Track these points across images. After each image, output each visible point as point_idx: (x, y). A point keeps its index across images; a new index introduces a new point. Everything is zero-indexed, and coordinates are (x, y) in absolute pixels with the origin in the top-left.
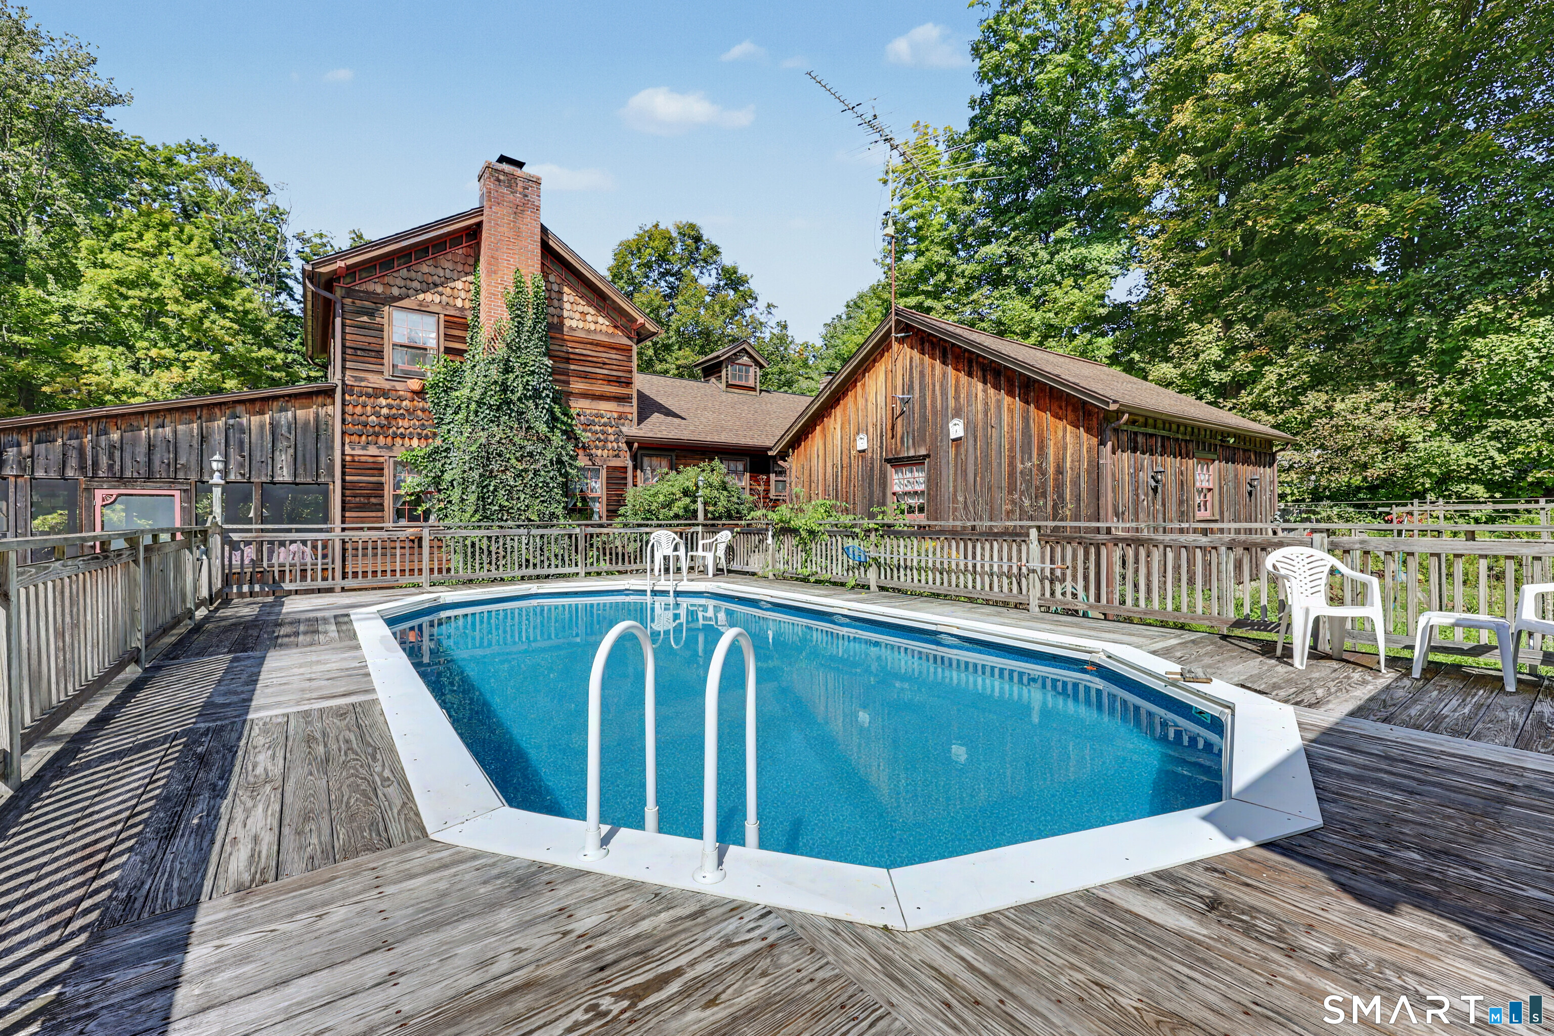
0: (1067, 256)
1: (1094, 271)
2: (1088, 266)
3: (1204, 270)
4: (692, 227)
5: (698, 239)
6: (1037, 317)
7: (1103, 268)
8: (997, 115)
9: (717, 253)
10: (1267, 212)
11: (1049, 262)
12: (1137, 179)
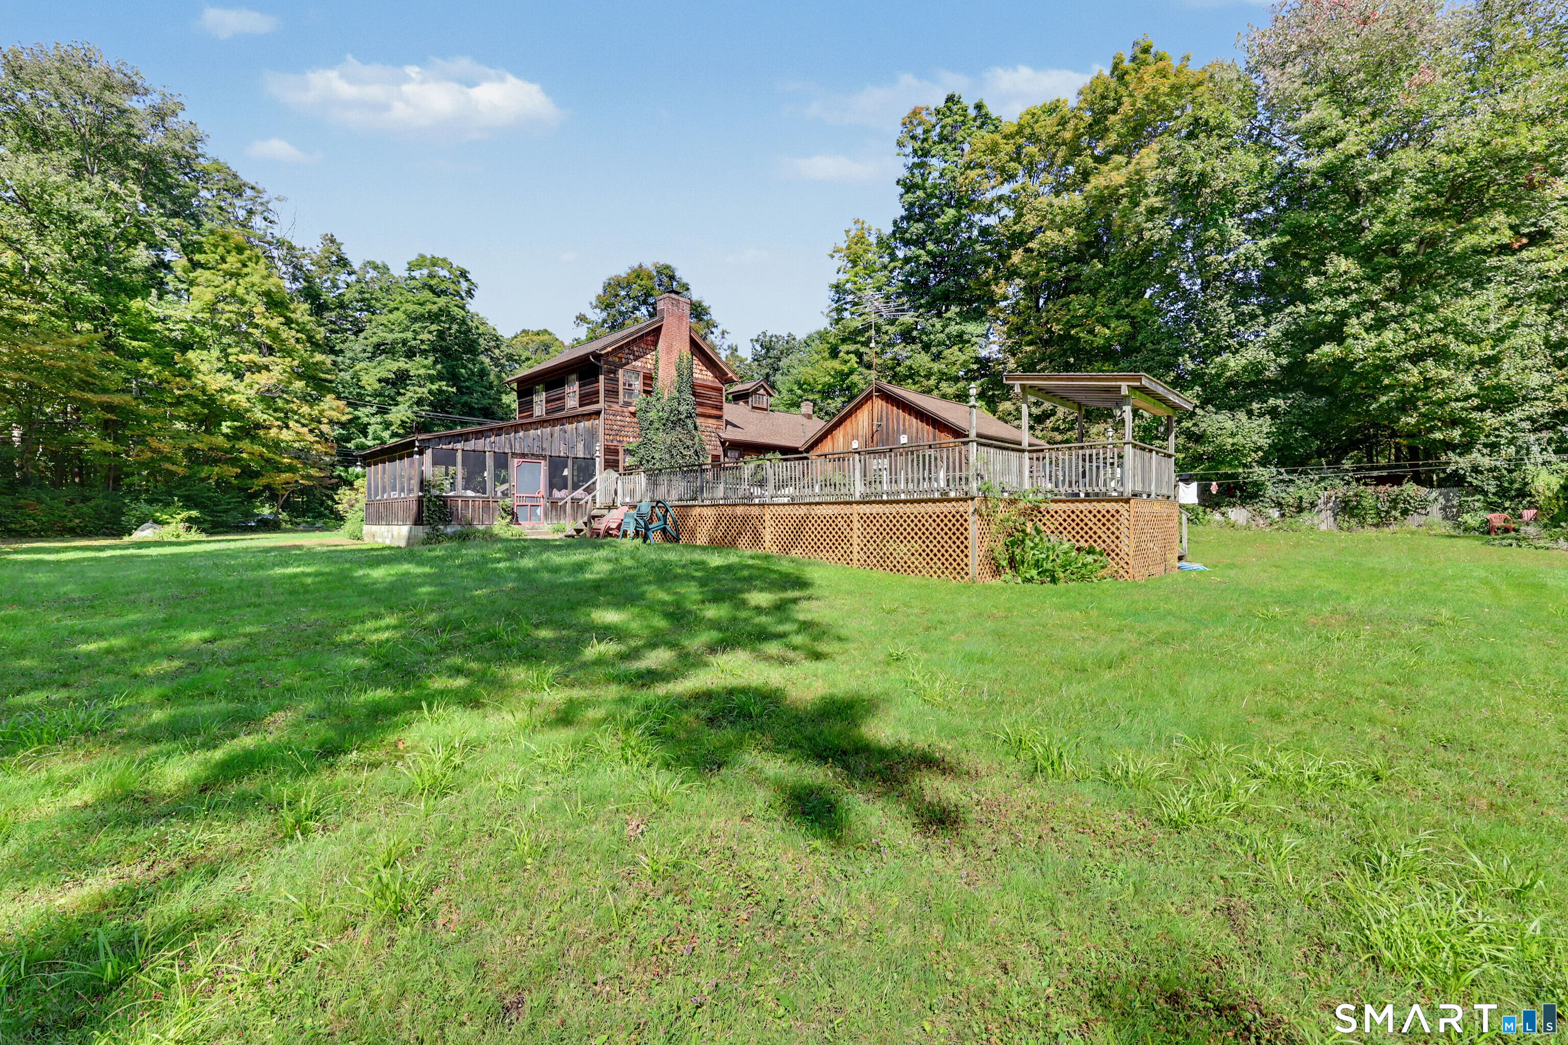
0: (953, 329)
1: (969, 342)
2: (966, 337)
3: (1028, 349)
4: (667, 267)
5: (672, 278)
6: (936, 367)
7: (974, 339)
8: (911, 234)
9: (688, 289)
10: (1058, 321)
11: (942, 332)
12: (993, 287)
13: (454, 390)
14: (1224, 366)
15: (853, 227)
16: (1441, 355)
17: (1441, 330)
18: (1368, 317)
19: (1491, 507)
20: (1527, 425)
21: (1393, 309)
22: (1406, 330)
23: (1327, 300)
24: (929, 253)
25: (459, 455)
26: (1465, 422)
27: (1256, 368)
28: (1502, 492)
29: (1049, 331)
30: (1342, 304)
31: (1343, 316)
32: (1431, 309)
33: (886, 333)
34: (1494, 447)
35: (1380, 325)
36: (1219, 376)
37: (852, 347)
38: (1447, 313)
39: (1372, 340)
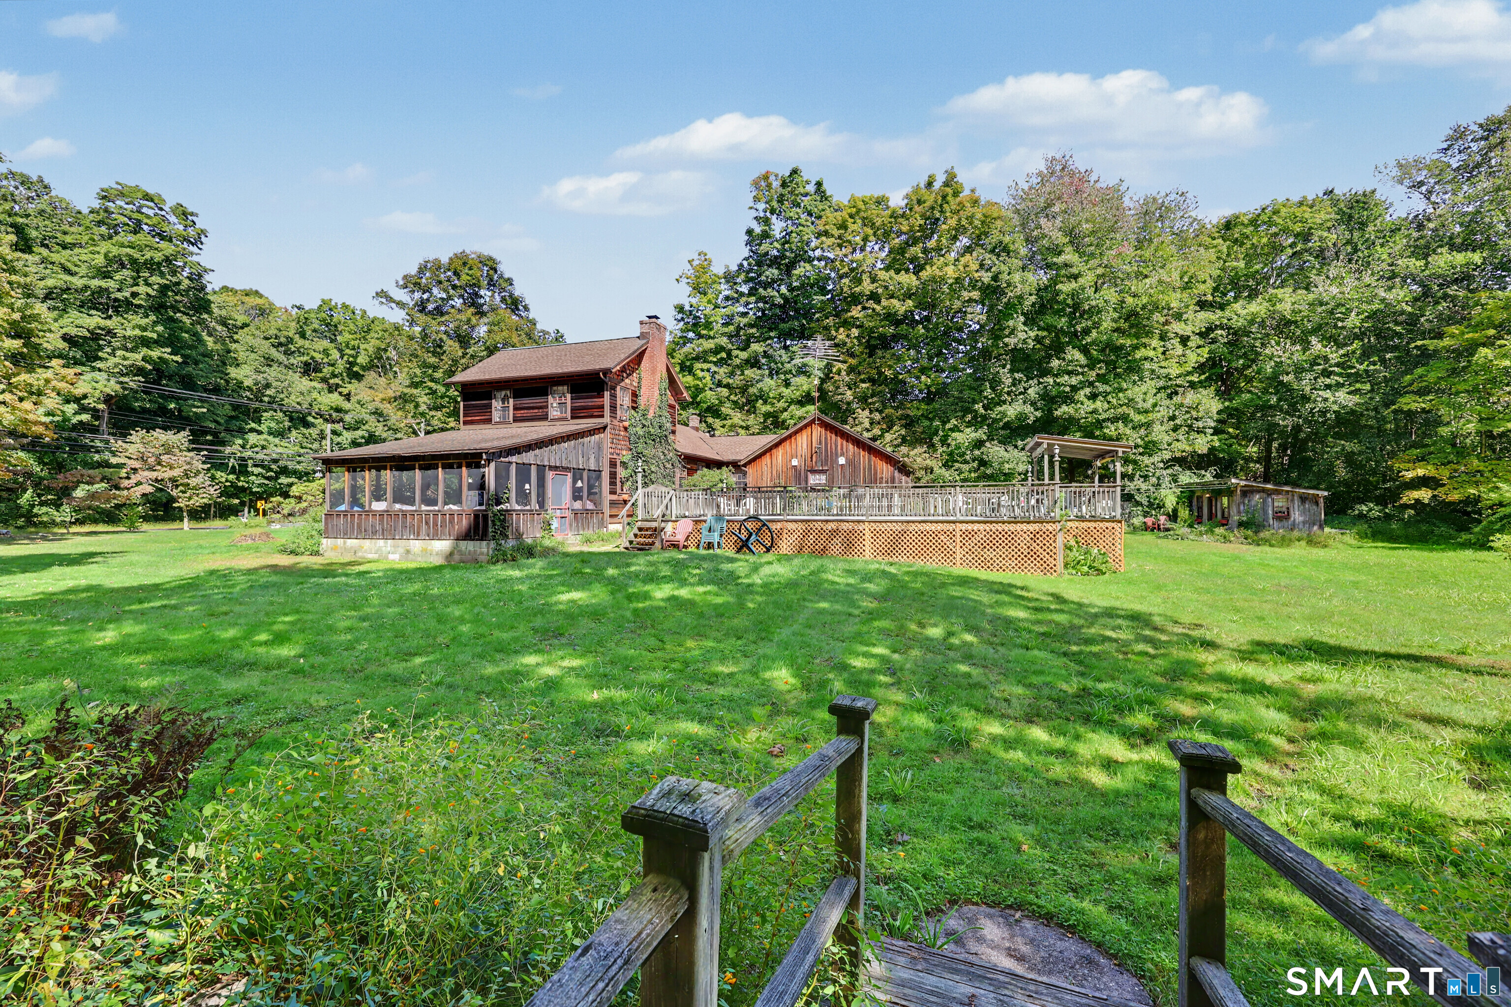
3: (864, 385)
4: (491, 259)
6: (786, 392)
9: (511, 284)
11: (789, 363)
12: (833, 332)
13: (178, 358)
14: (1004, 414)
15: (696, 257)
16: (1125, 419)
17: (1125, 404)
18: (1087, 391)
19: (1146, 514)
20: (1162, 465)
21: (1101, 387)
22: (1109, 402)
23: (1066, 377)
24: (782, 296)
25: (513, 469)
26: (1135, 462)
27: (1022, 417)
28: (1151, 505)
29: (880, 373)
30: (1074, 381)
31: (1074, 389)
32: (1121, 390)
33: (737, 357)
34: (1145, 477)
35: (1093, 397)
36: (1001, 420)
37: (705, 366)
38: (1129, 393)
39: (1090, 406)
